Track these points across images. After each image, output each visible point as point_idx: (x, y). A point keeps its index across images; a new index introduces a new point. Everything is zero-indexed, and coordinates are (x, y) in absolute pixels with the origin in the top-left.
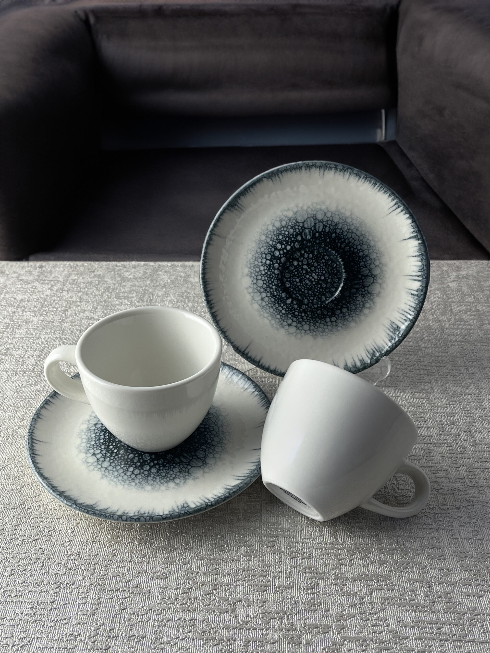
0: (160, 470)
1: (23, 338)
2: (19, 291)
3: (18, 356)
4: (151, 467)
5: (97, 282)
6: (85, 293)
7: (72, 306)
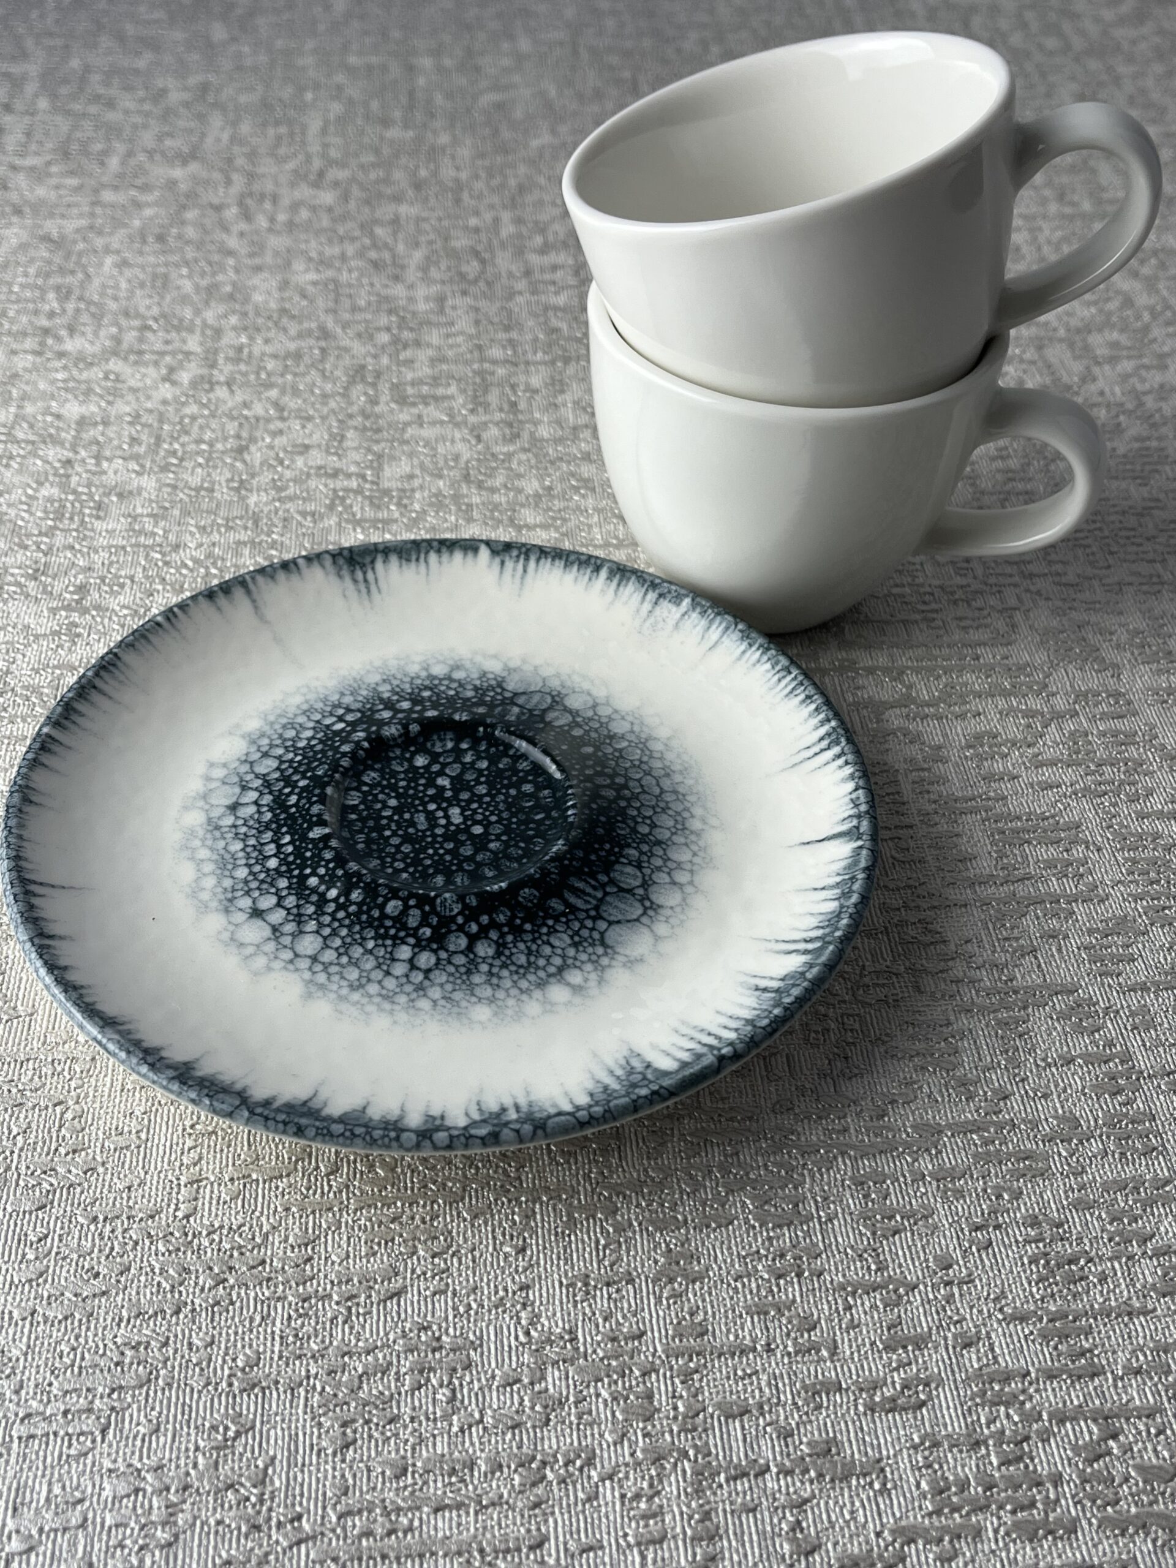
0: (505, 945)
1: (123, 548)
2: (66, 390)
3: (125, 612)
4: (473, 939)
5: (316, 351)
6: (289, 390)
7: (258, 434)
